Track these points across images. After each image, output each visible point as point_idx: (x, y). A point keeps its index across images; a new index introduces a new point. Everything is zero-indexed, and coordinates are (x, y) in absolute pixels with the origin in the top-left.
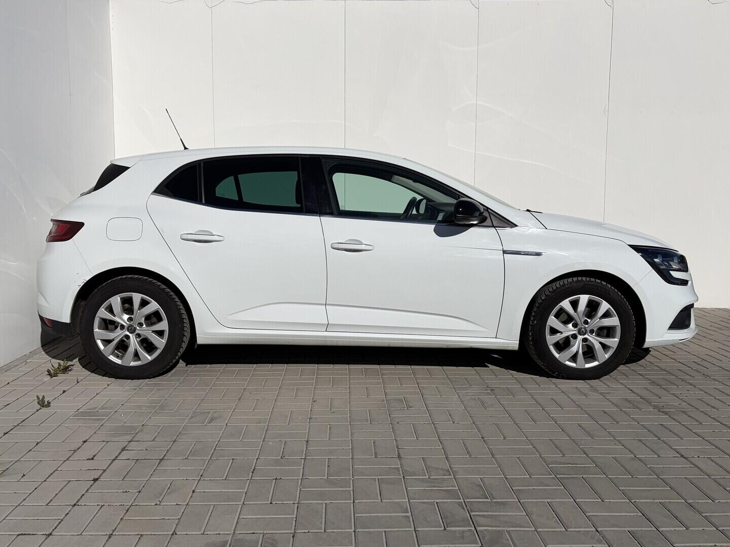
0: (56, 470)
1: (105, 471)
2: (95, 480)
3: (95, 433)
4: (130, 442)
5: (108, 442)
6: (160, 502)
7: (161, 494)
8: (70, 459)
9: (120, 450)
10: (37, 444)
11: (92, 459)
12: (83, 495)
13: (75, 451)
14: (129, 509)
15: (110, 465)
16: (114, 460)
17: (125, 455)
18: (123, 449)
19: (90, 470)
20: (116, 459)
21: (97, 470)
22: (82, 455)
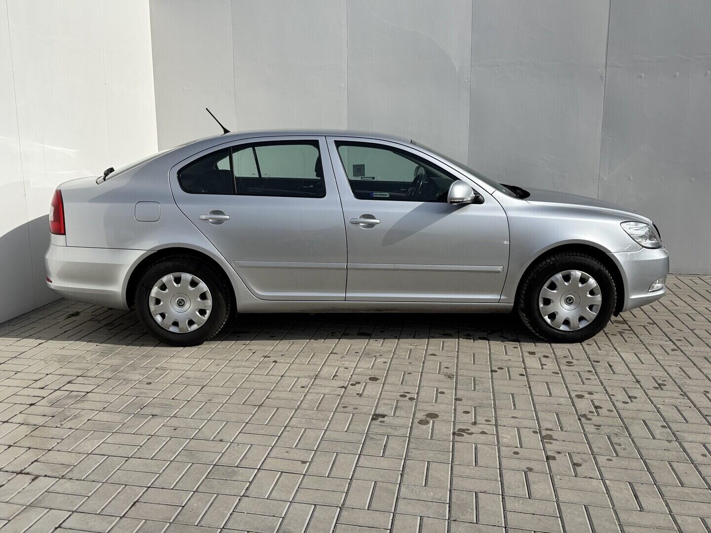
0: (14, 395)
1: (44, 398)
2: (31, 405)
3: (61, 368)
4: (78, 376)
5: (63, 375)
6: (61, 425)
7: (65, 419)
8: (29, 387)
10: (16, 374)
11: (43, 388)
12: (16, 415)
13: (36, 381)
14: (37, 428)
15: (50, 394)
16: (56, 390)
17: (69, 387)
18: (69, 383)
19: (35, 396)
20: (58, 389)
21: (38, 397)
22: (40, 384)
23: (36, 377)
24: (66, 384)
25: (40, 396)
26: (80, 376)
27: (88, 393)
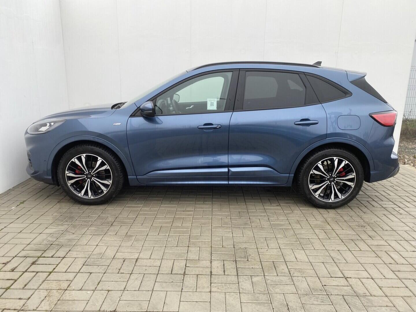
1: (16, 281)
2: (7, 289)
3: (23, 250)
4: (39, 257)
5: (27, 257)
9: (30, 264)
11: (13, 270)
13: (6, 263)
15: (21, 276)
16: (24, 272)
17: (34, 268)
18: (33, 263)
19: (8, 280)
20: (26, 271)
21: (12, 280)
22: (9, 267)
23: (5, 260)
24: (31, 266)
25: (13, 278)
26: (40, 257)
27: (51, 273)
